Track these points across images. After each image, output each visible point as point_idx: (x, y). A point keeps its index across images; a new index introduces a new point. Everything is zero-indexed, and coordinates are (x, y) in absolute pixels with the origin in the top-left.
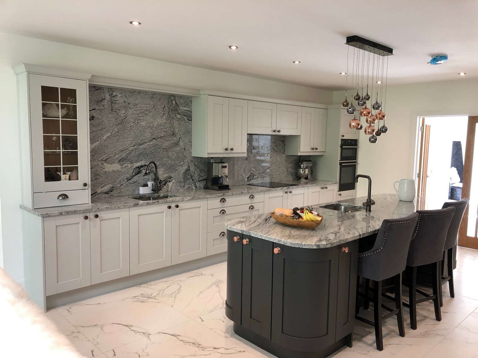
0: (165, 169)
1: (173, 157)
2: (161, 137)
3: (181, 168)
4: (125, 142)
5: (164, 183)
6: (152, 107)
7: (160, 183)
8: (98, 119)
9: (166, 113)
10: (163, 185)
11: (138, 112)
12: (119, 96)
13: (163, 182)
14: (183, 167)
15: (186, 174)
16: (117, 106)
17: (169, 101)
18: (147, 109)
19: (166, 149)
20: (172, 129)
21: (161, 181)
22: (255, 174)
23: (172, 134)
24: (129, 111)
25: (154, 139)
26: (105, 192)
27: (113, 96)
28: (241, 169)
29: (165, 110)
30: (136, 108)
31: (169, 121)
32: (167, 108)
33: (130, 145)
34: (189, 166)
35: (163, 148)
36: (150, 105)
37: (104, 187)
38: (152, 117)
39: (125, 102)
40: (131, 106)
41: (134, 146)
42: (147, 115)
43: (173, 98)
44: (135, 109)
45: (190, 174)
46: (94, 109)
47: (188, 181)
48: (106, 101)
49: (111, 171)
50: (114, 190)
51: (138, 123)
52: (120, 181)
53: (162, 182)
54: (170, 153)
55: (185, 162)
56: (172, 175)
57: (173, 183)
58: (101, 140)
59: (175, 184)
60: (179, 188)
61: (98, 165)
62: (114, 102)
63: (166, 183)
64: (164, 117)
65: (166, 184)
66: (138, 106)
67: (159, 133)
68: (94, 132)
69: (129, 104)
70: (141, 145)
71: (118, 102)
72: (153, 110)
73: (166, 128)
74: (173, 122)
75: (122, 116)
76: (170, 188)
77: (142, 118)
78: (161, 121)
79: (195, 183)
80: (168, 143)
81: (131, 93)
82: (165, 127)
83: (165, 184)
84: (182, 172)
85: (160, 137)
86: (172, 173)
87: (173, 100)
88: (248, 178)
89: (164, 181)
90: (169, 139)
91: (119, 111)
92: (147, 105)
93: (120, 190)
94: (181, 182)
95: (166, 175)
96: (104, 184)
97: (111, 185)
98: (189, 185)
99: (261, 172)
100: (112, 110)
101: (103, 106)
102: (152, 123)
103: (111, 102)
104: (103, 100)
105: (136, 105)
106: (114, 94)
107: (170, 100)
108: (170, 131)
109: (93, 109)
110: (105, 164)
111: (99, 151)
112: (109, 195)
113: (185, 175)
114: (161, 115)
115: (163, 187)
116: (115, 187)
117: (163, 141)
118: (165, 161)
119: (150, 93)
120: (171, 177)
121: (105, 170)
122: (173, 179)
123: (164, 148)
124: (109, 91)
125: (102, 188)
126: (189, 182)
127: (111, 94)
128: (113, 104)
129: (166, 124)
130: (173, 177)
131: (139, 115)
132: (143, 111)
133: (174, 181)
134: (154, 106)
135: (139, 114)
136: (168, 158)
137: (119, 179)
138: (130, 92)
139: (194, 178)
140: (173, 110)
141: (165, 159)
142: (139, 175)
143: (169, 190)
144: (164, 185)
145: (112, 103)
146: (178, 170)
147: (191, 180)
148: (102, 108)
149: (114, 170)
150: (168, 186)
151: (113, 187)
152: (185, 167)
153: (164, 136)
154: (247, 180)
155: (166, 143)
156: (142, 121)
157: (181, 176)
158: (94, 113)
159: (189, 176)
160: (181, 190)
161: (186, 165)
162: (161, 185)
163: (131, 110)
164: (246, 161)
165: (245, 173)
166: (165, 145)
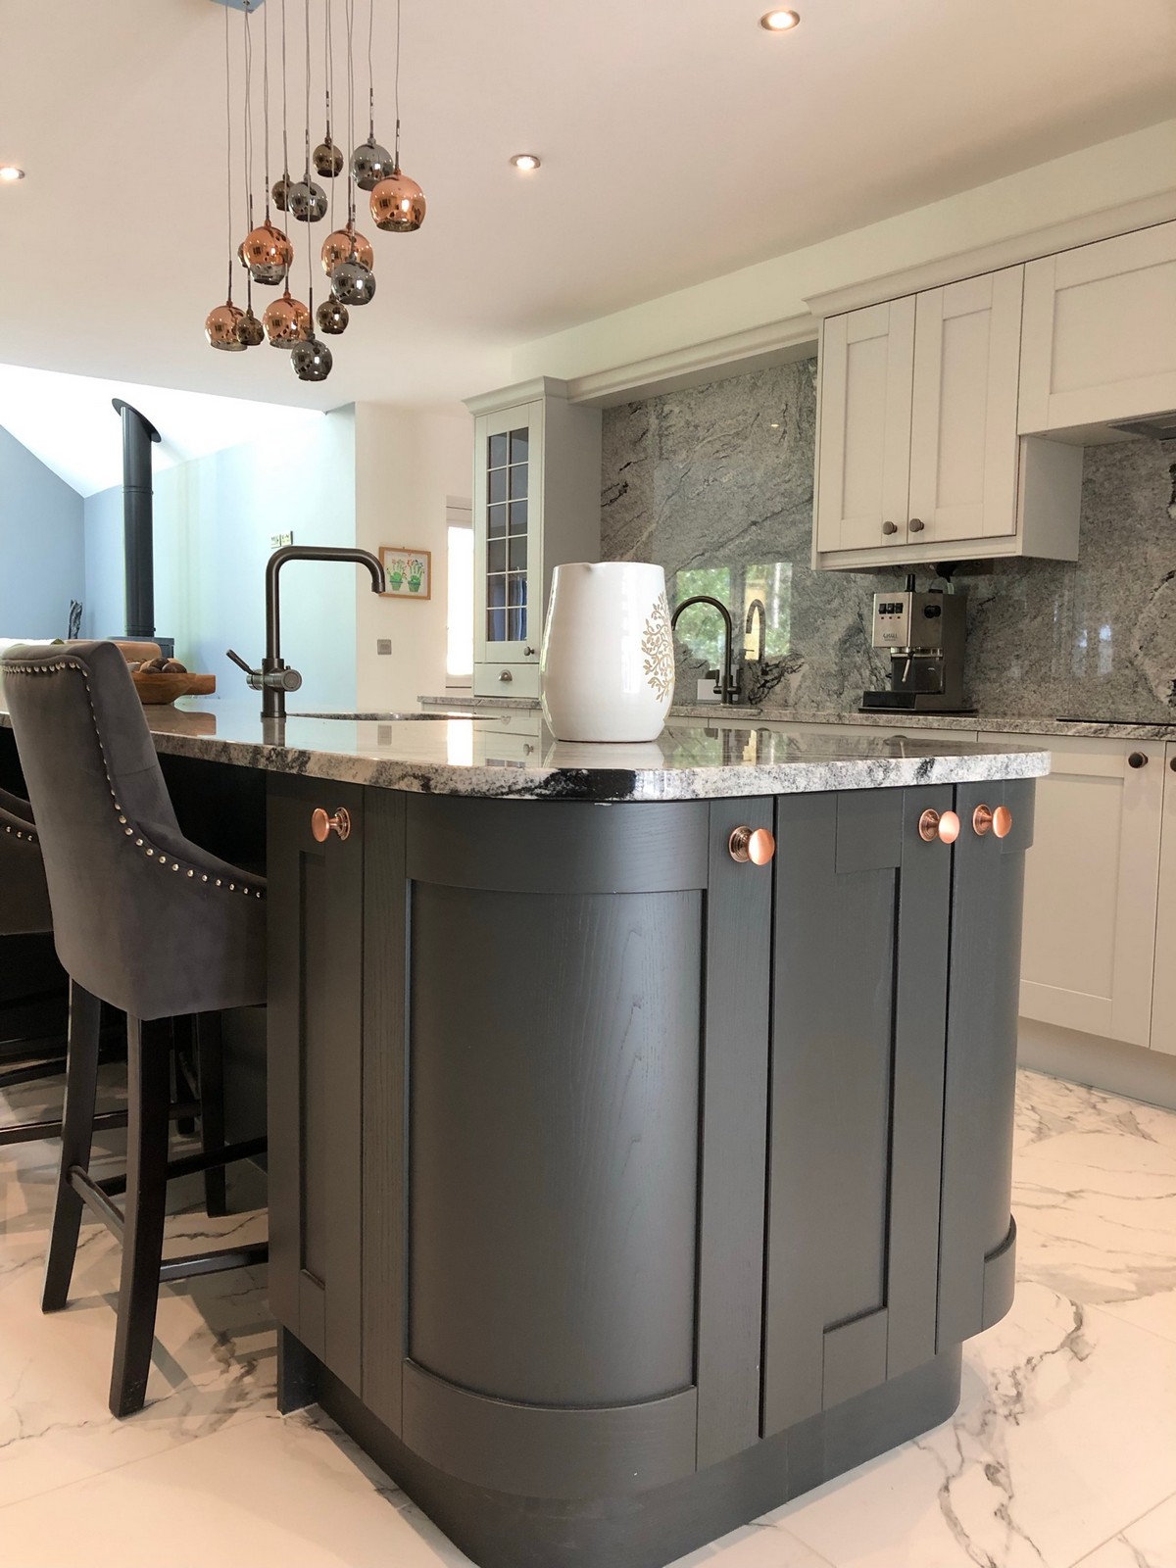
1: (808, 583)
2: (774, 514)
3: (834, 621)
4: (684, 545)
5: (776, 672)
6: (752, 419)
7: (765, 673)
8: (635, 488)
9: (791, 428)
10: (773, 680)
11: (717, 445)
12: (677, 409)
13: (774, 671)
14: (840, 619)
15: (848, 645)
16: (671, 443)
17: (800, 383)
18: (740, 429)
19: (786, 554)
20: (806, 483)
21: (767, 665)
23: (807, 497)
24: (697, 448)
25: (754, 523)
27: (664, 417)
29: (787, 418)
30: (712, 435)
31: (798, 455)
32: (793, 410)
33: (694, 551)
34: (860, 616)
35: (778, 552)
36: (746, 414)
38: (751, 452)
39: (688, 423)
40: (702, 434)
41: (703, 554)
42: (740, 449)
43: (812, 369)
44: (710, 439)
45: (864, 647)
46: (629, 464)
47: (856, 675)
48: (649, 435)
51: (715, 480)
53: (771, 670)
55: (845, 600)
56: (805, 647)
57: (803, 676)
58: (639, 544)
59: (808, 683)
60: (825, 697)
62: (666, 433)
63: (782, 675)
64: (786, 444)
65: (782, 679)
66: (716, 427)
67: (769, 503)
68: (626, 524)
69: (696, 427)
70: (719, 547)
71: (673, 429)
72: (755, 429)
73: (789, 480)
74: (808, 455)
75: (682, 467)
76: (793, 694)
77: (724, 462)
78: (776, 460)
79: (880, 683)
80: (794, 531)
81: (703, 392)
82: (787, 478)
83: (778, 679)
84: (836, 638)
85: (771, 516)
86: (800, 639)
87: (812, 374)
89: (777, 666)
90: (798, 517)
91: (674, 454)
92: (740, 418)
94: (829, 674)
95: (782, 648)
100: (661, 456)
101: (644, 450)
102: (751, 471)
103: (659, 435)
104: (644, 433)
105: (713, 425)
106: (667, 409)
107: (804, 378)
108: (800, 490)
109: (626, 464)
113: (846, 651)
114: (776, 440)
115: (772, 687)
117: (779, 526)
119: (748, 376)
120: (797, 656)
122: (803, 660)
123: (781, 550)
124: (656, 406)
126: (859, 677)
127: (660, 411)
128: (664, 439)
129: (790, 465)
130: (803, 653)
131: (717, 455)
132: (727, 439)
133: (806, 667)
134: (758, 415)
135: (717, 452)
138: (700, 393)
139: (879, 665)
140: (811, 411)
143: (791, 702)
144: (776, 682)
145: (660, 436)
146: (822, 629)
147: (868, 672)
148: (642, 456)
150: (787, 687)
152: (847, 620)
153: (783, 509)
154: (1170, 692)
155: (787, 532)
156: (725, 472)
157: (831, 651)
158: (628, 476)
159: (858, 652)
160: (828, 704)
161: (850, 611)
162: (766, 682)
163: (701, 444)
164: (1166, 584)
165: (1155, 656)
166: (784, 541)
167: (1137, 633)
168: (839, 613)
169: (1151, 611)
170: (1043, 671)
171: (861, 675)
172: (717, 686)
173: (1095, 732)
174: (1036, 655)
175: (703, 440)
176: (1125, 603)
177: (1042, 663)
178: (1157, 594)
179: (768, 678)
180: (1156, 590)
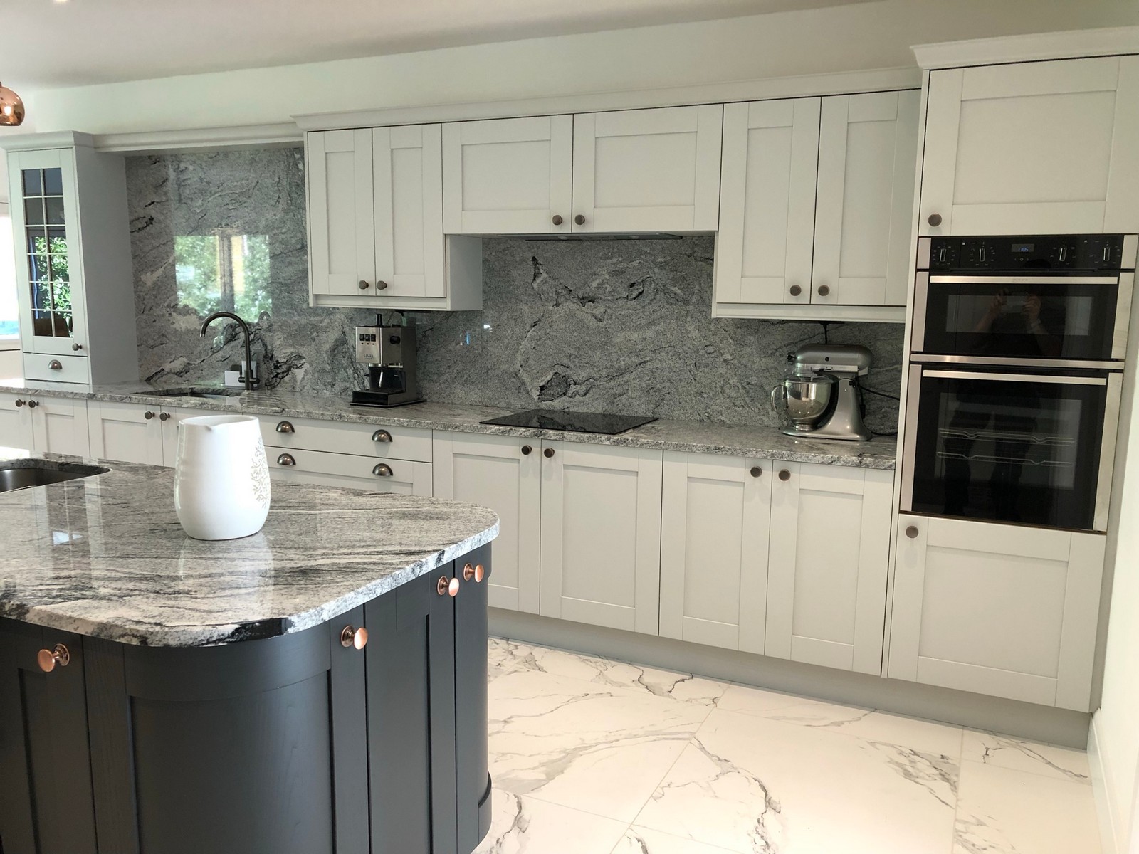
0: (285, 335)
2: (275, 255)
3: (325, 335)
5: (284, 368)
6: (254, 184)
7: (276, 367)
8: (160, 222)
9: (284, 195)
10: (283, 373)
11: (227, 200)
12: (191, 168)
13: (283, 367)
14: (329, 333)
15: (336, 352)
16: (188, 192)
17: (289, 164)
18: (244, 190)
19: (286, 285)
20: (299, 235)
21: (277, 361)
22: (575, 378)
23: (299, 246)
24: (210, 199)
26: (176, 372)
27: (181, 171)
28: (514, 354)
29: (280, 188)
30: (222, 191)
31: (291, 215)
32: (285, 183)
34: (344, 332)
35: (280, 283)
36: (248, 180)
37: (173, 361)
38: (255, 208)
39: (201, 179)
40: (214, 189)
42: (245, 205)
43: (297, 156)
44: (220, 194)
45: (348, 354)
46: (153, 203)
47: (342, 374)
48: (169, 183)
49: (183, 329)
50: (191, 371)
51: (227, 224)
52: (200, 353)
53: (280, 366)
54: (297, 297)
55: (332, 321)
56: (302, 351)
57: (306, 371)
58: (166, 265)
59: (309, 376)
60: (323, 386)
61: (163, 315)
62: (183, 184)
63: (289, 369)
64: (281, 207)
65: (290, 373)
66: (225, 185)
68: (154, 248)
69: (208, 183)
71: (189, 182)
72: (256, 192)
73: (285, 233)
74: (299, 217)
75: (198, 211)
76: (298, 384)
77: (233, 212)
78: (274, 217)
79: (361, 379)
80: (291, 269)
81: (211, 158)
82: (283, 231)
83: (287, 372)
84: (328, 346)
85: (273, 256)
86: (301, 345)
87: (299, 159)
88: (542, 388)
89: (285, 363)
90: (293, 259)
91: (192, 201)
92: (244, 182)
93: (201, 372)
94: (324, 371)
95: (288, 351)
96: (174, 356)
97: (185, 359)
98: (347, 384)
99: (604, 373)
100: (180, 200)
101: (166, 194)
102: (255, 222)
103: (177, 184)
104: (164, 182)
105: (222, 184)
106: (182, 166)
107: (291, 161)
108: (293, 241)
109: (150, 202)
110: (174, 314)
111: (163, 288)
112: (183, 378)
113: (335, 356)
114: (273, 202)
115: (283, 378)
116: (192, 364)
117: (280, 265)
118: (286, 314)
119: (248, 152)
120: (300, 357)
121: (174, 326)
122: (304, 360)
123: (283, 282)
124: (173, 162)
125: (171, 362)
126: (346, 374)
127: (176, 167)
128: (182, 188)
129: (285, 222)
130: (304, 355)
131: (227, 206)
132: (234, 196)
133: (307, 366)
134: (258, 182)
135: (227, 204)
136: (292, 308)
137: (199, 349)
138: (209, 158)
139: (360, 368)
140: (298, 186)
141: (285, 311)
142: (233, 343)
143: (298, 389)
144: (285, 374)
145: (179, 186)
146: (317, 339)
147: (352, 372)
148: (164, 198)
149: (189, 328)
150: (294, 378)
151: (189, 364)
152: (334, 335)
153: (282, 253)
154: (538, 393)
155: (286, 269)
156: (235, 220)
157: (324, 355)
158: (152, 211)
159: (344, 357)
160: (325, 391)
161: (336, 329)
162: (278, 374)
163: (213, 197)
164: (533, 329)
165: (529, 372)
166: (284, 275)
167: (519, 357)
168: (328, 330)
169: (525, 344)
170: (465, 377)
171: (347, 373)
172: (241, 377)
173: (502, 432)
174: (460, 367)
175: (215, 193)
176: (511, 338)
177: (464, 372)
178: (529, 334)
179: (279, 371)
180: (528, 332)
